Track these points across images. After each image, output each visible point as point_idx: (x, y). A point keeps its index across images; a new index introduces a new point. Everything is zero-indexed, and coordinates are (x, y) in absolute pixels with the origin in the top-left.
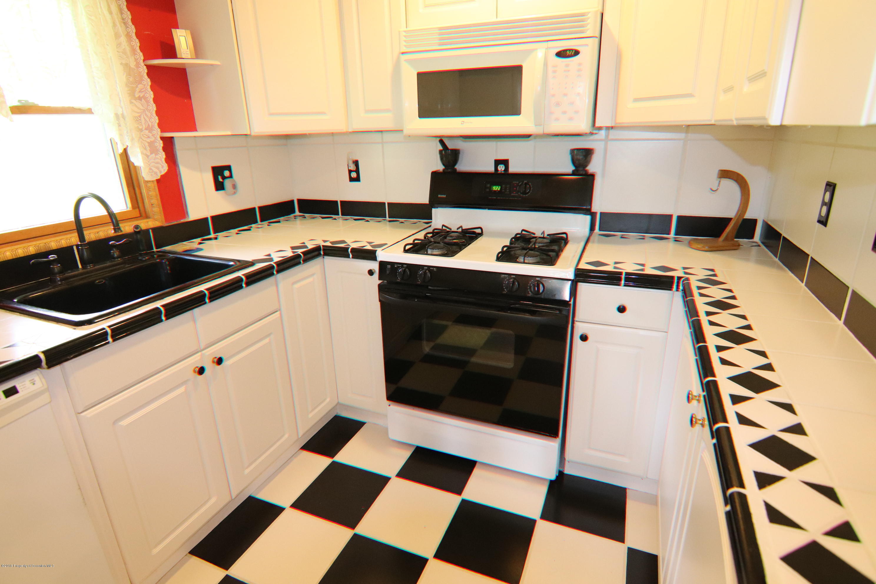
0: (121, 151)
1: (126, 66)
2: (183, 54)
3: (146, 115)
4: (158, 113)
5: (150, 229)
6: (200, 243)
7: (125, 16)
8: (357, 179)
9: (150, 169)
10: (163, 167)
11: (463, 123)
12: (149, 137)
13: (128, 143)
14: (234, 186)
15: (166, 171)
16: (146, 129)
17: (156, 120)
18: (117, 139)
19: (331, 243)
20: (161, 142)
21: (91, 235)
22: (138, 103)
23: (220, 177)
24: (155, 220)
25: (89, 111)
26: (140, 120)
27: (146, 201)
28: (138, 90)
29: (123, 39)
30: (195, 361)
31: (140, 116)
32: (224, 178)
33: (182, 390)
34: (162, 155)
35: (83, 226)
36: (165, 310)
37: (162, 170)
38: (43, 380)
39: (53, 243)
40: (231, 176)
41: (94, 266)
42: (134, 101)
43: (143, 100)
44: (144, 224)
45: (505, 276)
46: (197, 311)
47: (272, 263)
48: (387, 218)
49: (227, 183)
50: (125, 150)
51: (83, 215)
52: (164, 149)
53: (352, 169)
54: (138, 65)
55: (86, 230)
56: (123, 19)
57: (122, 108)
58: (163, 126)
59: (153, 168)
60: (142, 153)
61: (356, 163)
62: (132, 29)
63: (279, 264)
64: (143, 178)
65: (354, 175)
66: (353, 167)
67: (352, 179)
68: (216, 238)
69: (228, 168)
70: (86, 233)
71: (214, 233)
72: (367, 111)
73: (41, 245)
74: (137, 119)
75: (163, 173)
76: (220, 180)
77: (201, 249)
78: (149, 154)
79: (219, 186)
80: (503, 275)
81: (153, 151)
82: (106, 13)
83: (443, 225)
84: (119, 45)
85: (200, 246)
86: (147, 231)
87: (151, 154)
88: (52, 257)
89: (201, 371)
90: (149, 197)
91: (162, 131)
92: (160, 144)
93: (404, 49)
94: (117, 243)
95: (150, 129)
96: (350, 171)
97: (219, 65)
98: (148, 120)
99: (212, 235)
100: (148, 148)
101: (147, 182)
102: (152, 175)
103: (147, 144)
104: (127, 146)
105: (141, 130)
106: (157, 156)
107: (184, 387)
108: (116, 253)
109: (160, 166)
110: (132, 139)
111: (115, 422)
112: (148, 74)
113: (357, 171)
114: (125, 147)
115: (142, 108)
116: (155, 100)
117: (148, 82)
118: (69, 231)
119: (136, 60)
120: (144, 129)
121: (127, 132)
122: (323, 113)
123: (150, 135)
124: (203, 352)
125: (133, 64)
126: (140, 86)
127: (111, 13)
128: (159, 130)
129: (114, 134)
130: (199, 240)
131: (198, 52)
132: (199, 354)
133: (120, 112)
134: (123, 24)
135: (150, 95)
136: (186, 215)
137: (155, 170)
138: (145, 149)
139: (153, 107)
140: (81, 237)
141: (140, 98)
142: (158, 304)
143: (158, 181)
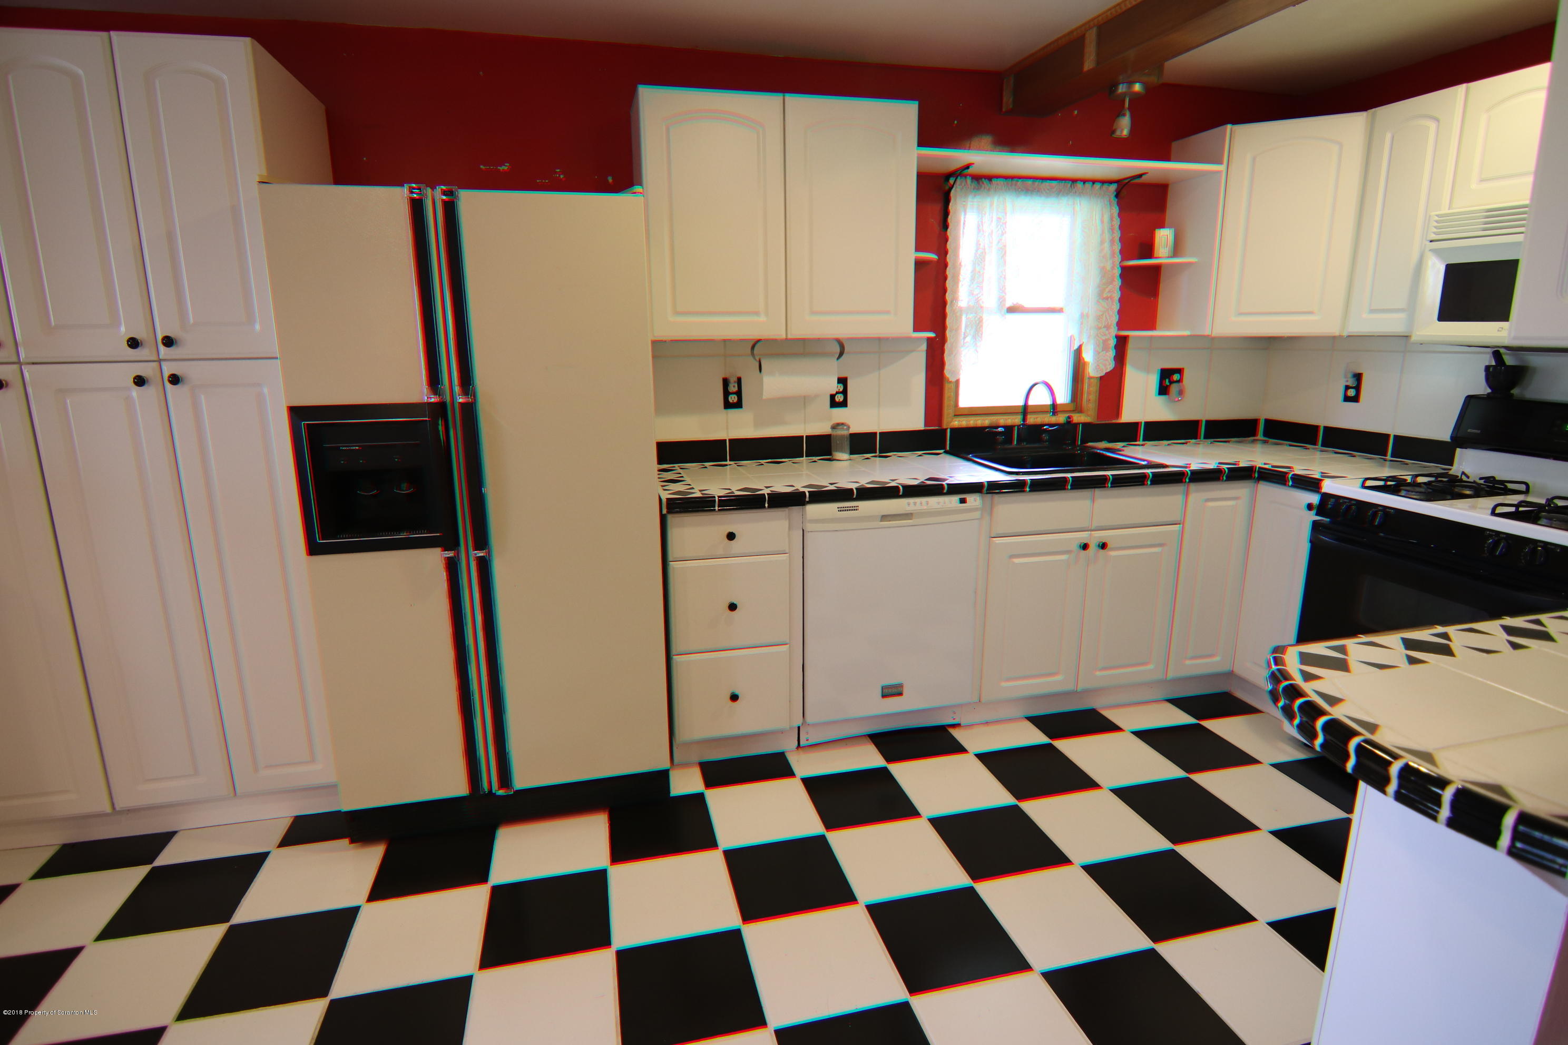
0: (1076, 347)
1: (1103, 269)
2: (1160, 253)
3: (1108, 314)
4: (1119, 312)
5: (1081, 423)
6: (1124, 446)
7: (1114, 223)
8: (1356, 399)
9: (1098, 366)
10: (1110, 364)
11: (1500, 329)
12: (1105, 335)
13: (1085, 340)
14: (1181, 393)
15: (1112, 368)
16: (1105, 327)
17: (1116, 318)
18: (1076, 336)
19: (1273, 466)
20: (1115, 340)
21: (1032, 419)
22: (1104, 303)
23: (1167, 380)
24: (1088, 415)
25: (1060, 310)
26: (1102, 318)
27: (1085, 396)
28: (1107, 290)
29: (1107, 245)
30: (1083, 537)
31: (1102, 315)
32: (1171, 382)
33: (1065, 557)
34: (1112, 353)
35: (1029, 410)
36: (1072, 480)
37: (1108, 367)
38: (981, 501)
39: (1004, 420)
40: (1180, 381)
41: (1027, 444)
42: (1100, 301)
43: (1109, 299)
44: (1078, 418)
45: (1491, 533)
46: (1098, 492)
47: (1187, 470)
48: (1389, 457)
49: (1174, 388)
50: (1080, 347)
51: (1031, 403)
52: (1116, 347)
53: (1351, 385)
54: (1113, 268)
55: (1030, 414)
56: (1112, 226)
57: (1088, 308)
58: (1121, 325)
59: (1101, 365)
60: (1095, 350)
61: (1358, 377)
62: (1118, 234)
63: (1194, 473)
64: (1089, 373)
65: (1352, 393)
66: (1352, 382)
67: (1347, 399)
68: (1143, 445)
69: (1180, 371)
70: (1029, 416)
71: (1144, 440)
72: (1372, 311)
73: (994, 420)
74: (1099, 318)
75: (1108, 370)
76: (1167, 383)
77: (1123, 450)
78: (1100, 351)
79: (1163, 390)
80: (1488, 532)
81: (1105, 348)
82: (1098, 222)
83: (1463, 473)
84: (1102, 250)
85: (1123, 448)
86: (1077, 424)
87: (1103, 351)
88: (1000, 429)
89: (1085, 547)
90: (1089, 393)
91: (1119, 329)
92: (1113, 342)
93: (1434, 237)
94: (1050, 429)
95: (1108, 327)
96: (1347, 388)
97: (1196, 262)
98: (1108, 318)
99: (1141, 442)
100: (1101, 345)
101: (1091, 378)
102: (1097, 371)
103: (1101, 341)
104: (1083, 343)
105: (1099, 328)
106: (1107, 354)
107: (1068, 556)
108: (1045, 437)
109: (1108, 364)
110: (1089, 337)
111: (1012, 556)
112: (1121, 276)
113: (1358, 388)
114: (1081, 343)
115: (1106, 306)
116: (1120, 300)
117: (1118, 282)
118: (1016, 413)
119: (1113, 262)
120: (1103, 326)
121: (1087, 330)
122: (1311, 313)
123: (1107, 332)
124: (1093, 532)
125: (1109, 267)
126: (1111, 287)
127: (1102, 222)
128: (1116, 328)
129: (1074, 331)
130: (1125, 444)
131: (1177, 250)
132: (1090, 532)
133: (1086, 311)
134: (1110, 231)
135: (1117, 295)
136: (1120, 416)
137: (1101, 366)
138: (1098, 346)
139: (1117, 306)
140: (1024, 419)
141: (1107, 298)
142: (1069, 475)
143: (1101, 378)
